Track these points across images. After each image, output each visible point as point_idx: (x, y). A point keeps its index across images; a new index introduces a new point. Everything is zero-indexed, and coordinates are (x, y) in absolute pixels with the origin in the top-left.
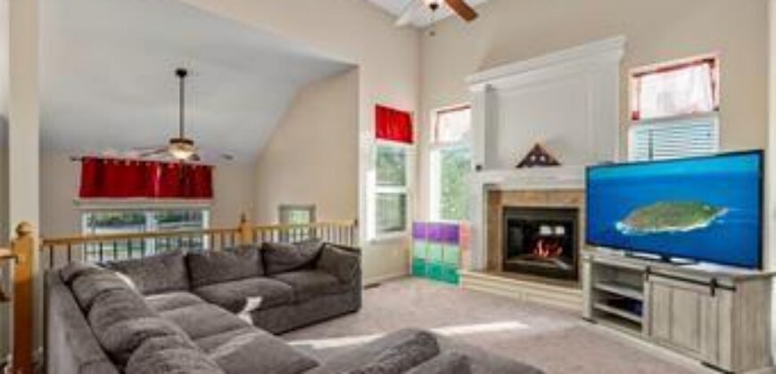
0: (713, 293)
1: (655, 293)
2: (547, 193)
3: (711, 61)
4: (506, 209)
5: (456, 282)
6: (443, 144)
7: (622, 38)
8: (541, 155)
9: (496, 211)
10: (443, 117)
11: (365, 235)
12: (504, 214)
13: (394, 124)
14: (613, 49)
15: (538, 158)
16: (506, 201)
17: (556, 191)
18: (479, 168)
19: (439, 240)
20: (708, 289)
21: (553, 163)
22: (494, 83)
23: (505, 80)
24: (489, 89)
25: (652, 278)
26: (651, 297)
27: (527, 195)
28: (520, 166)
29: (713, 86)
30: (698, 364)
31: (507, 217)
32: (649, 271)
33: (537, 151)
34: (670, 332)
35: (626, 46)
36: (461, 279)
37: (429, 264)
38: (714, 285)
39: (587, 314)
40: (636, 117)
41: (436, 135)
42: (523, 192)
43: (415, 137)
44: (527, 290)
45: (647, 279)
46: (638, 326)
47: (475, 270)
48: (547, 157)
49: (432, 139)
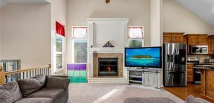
0: (157, 74)
1: (145, 76)
2: (111, 54)
3: (141, 28)
4: (99, 59)
5: (87, 82)
6: (75, 38)
7: (128, 19)
8: (110, 44)
9: (96, 59)
10: (75, 29)
11: (53, 70)
12: (98, 60)
13: (60, 29)
14: (126, 21)
15: (108, 45)
16: (99, 57)
17: (113, 54)
18: (92, 46)
19: (79, 69)
20: (156, 73)
21: (112, 46)
22: (95, 22)
23: (100, 22)
24: (94, 24)
25: (144, 72)
26: (144, 77)
27: (105, 55)
28: (104, 47)
29: (142, 33)
30: (154, 88)
31: (99, 61)
32: (144, 71)
33: (108, 43)
34: (148, 83)
35: (129, 21)
36: (88, 81)
37: (74, 78)
38: (157, 72)
39: (128, 83)
40: (129, 37)
41: (74, 35)
42: (104, 54)
43: (66, 34)
44: (110, 80)
45: (143, 73)
46: (141, 83)
47: (91, 77)
48: (111, 44)
49: (72, 36)
